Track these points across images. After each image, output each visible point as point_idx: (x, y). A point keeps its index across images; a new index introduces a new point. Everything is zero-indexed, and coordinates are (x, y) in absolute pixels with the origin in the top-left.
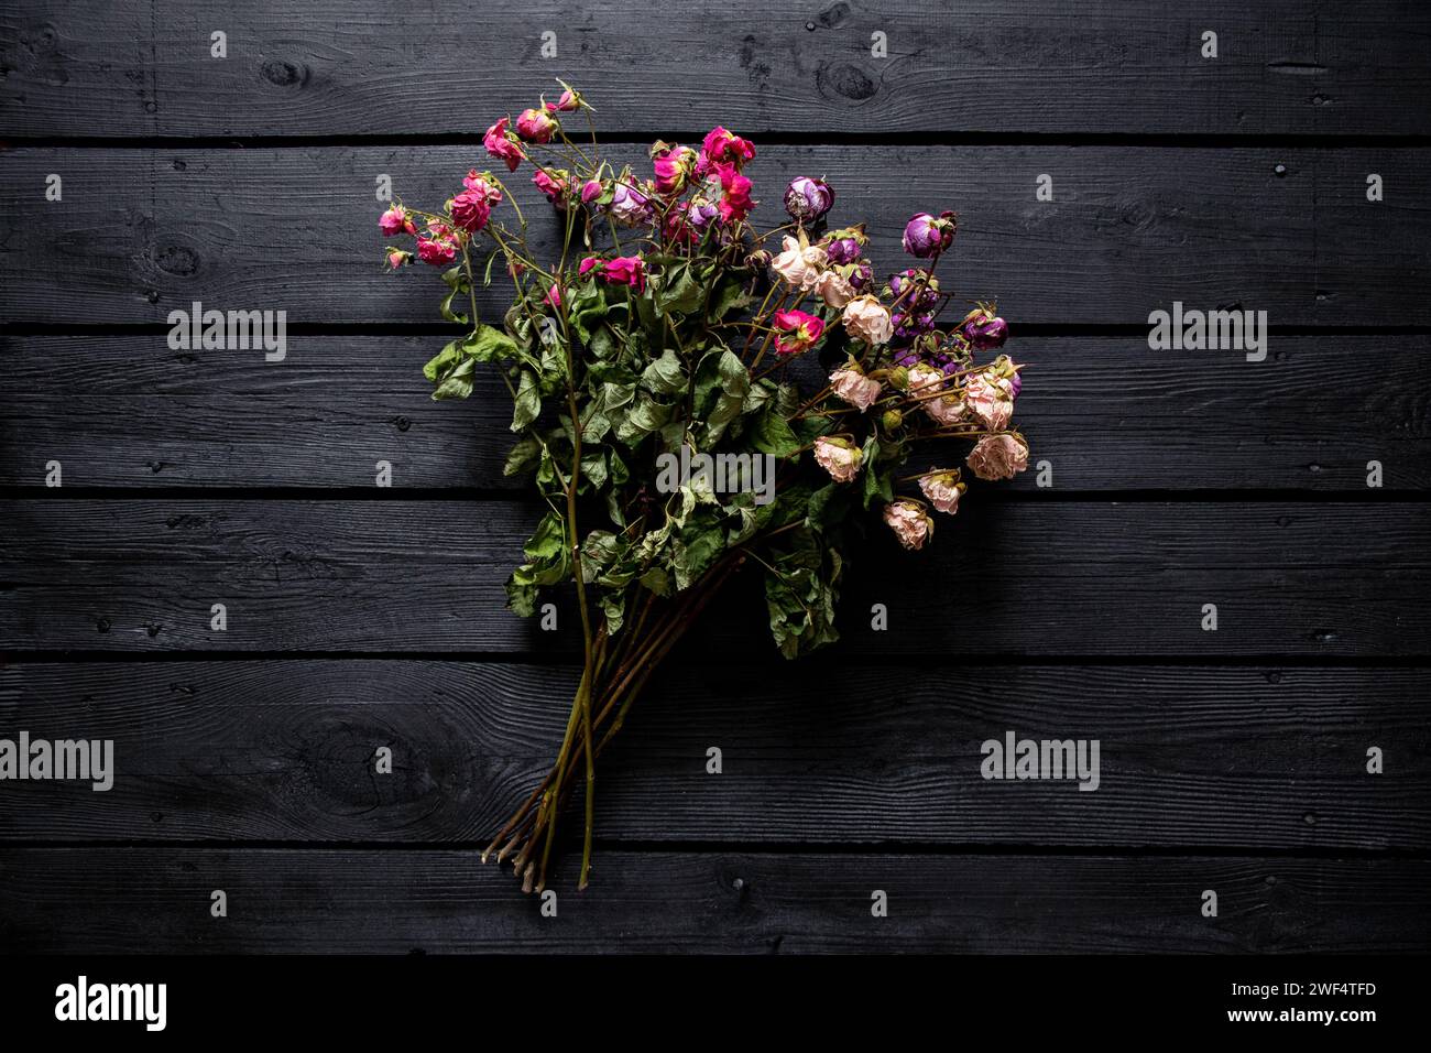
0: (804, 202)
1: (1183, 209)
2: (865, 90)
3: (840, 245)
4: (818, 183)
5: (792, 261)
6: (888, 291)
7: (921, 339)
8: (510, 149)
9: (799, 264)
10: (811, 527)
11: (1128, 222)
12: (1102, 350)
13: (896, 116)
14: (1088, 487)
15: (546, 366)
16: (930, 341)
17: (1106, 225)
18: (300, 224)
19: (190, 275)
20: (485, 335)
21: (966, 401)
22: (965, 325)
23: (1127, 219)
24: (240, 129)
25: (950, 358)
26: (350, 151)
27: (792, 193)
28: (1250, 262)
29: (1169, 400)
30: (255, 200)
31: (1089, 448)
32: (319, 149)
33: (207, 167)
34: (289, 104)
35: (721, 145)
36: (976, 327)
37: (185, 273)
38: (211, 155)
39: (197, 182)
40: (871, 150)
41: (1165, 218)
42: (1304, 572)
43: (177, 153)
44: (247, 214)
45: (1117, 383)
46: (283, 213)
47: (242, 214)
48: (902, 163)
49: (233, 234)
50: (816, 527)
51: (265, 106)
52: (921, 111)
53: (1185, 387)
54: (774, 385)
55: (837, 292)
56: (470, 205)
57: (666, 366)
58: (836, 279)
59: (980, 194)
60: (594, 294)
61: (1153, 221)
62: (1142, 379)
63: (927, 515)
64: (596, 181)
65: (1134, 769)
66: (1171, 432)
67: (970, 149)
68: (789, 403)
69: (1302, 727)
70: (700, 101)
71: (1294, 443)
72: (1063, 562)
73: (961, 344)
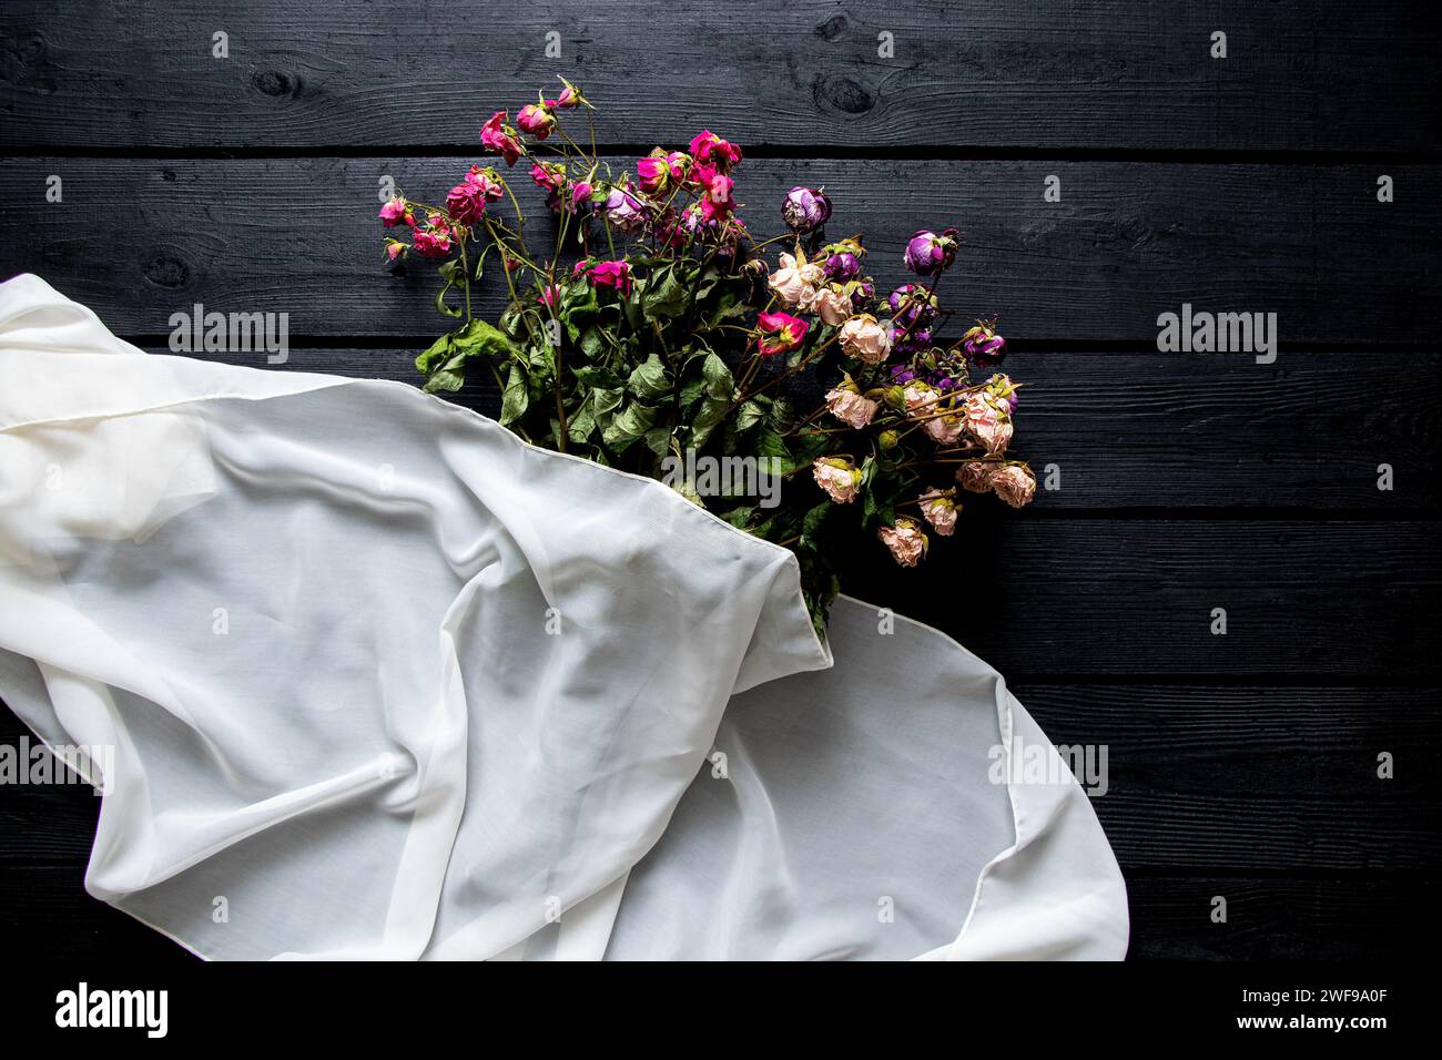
0: (800, 213)
1: (1181, 225)
2: (862, 104)
3: (838, 259)
4: (815, 194)
5: (790, 279)
6: (885, 306)
7: (920, 356)
8: (506, 143)
9: (796, 282)
10: (807, 546)
11: (1126, 238)
12: (1100, 366)
13: (894, 130)
14: (1084, 504)
15: (535, 361)
16: (928, 357)
17: (1104, 241)
18: (291, 236)
19: (179, 287)
20: (477, 329)
21: (966, 422)
22: (964, 343)
23: (1125, 235)
24: (229, 140)
25: (946, 374)
26: (342, 163)
27: (789, 203)
28: (1249, 279)
29: (1167, 417)
30: (245, 211)
31: (1087, 465)
32: (310, 160)
33: (197, 177)
34: (281, 115)
35: (708, 148)
36: (975, 345)
37: (173, 285)
38: (201, 165)
39: (187, 192)
40: (867, 164)
41: (1164, 234)
42: (1303, 590)
43: (167, 163)
44: (237, 225)
45: (1115, 400)
46: (272, 225)
47: (233, 224)
48: (899, 177)
49: (222, 244)
50: (811, 546)
51: (256, 116)
52: (918, 125)
53: (1184, 405)
54: (768, 400)
55: (834, 310)
56: (465, 198)
57: (650, 372)
58: (833, 296)
59: (978, 209)
60: (586, 291)
61: (1152, 236)
62: (1140, 396)
63: (923, 532)
64: (587, 182)
65: (1131, 789)
66: (1170, 449)
67: (967, 164)
68: (784, 418)
69: (1301, 747)
70: (694, 114)
71: (1293, 460)
72: (1059, 580)
73: (958, 360)
